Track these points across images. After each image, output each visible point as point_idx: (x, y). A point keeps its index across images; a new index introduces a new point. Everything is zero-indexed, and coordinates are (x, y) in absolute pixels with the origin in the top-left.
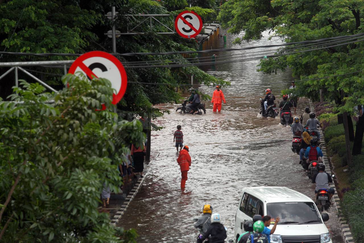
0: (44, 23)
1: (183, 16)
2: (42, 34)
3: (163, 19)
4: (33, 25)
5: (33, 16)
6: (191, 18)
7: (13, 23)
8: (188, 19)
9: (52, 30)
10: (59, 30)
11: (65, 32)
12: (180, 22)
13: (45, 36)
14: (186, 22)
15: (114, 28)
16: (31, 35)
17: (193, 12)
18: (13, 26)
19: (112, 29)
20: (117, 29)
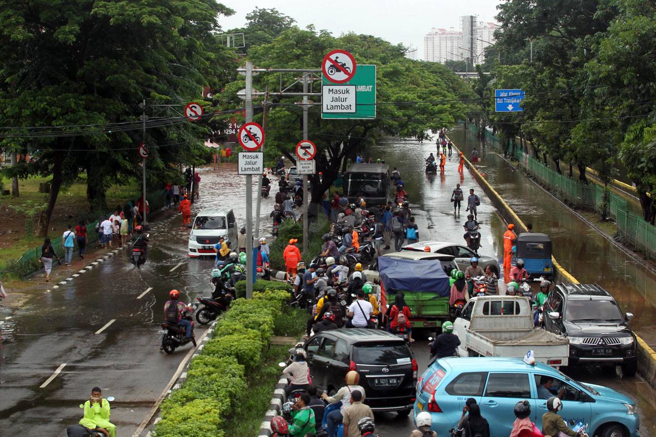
0: (81, 110)
1: (190, 106)
2: (78, 117)
3: (177, 109)
4: (73, 112)
5: (73, 105)
6: (196, 108)
7: (59, 110)
8: (193, 108)
9: (85, 115)
10: (91, 115)
11: (95, 116)
12: (188, 110)
13: (80, 118)
14: (192, 110)
15: (144, 114)
16: (71, 118)
17: (197, 103)
18: (59, 112)
19: (142, 114)
20: (146, 114)
